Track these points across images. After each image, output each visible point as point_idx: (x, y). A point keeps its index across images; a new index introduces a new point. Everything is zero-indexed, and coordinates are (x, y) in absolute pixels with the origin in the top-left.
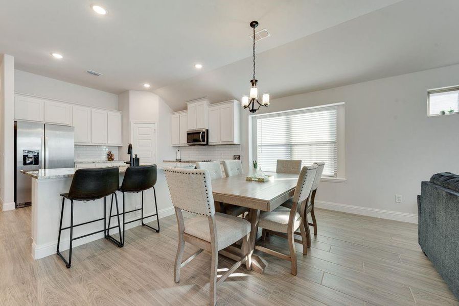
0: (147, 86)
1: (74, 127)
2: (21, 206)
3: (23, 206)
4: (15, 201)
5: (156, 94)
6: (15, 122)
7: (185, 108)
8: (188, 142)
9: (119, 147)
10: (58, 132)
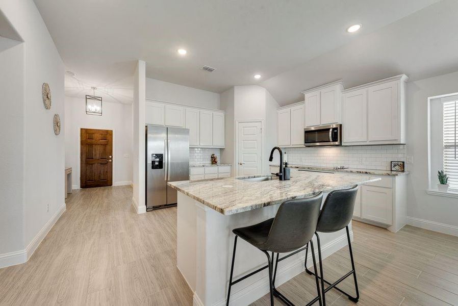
0: (258, 77)
1: (189, 130)
2: (150, 210)
3: (152, 210)
4: (146, 204)
5: (263, 87)
6: (146, 126)
7: (301, 99)
8: (305, 143)
9: (220, 149)
10: (177, 136)
